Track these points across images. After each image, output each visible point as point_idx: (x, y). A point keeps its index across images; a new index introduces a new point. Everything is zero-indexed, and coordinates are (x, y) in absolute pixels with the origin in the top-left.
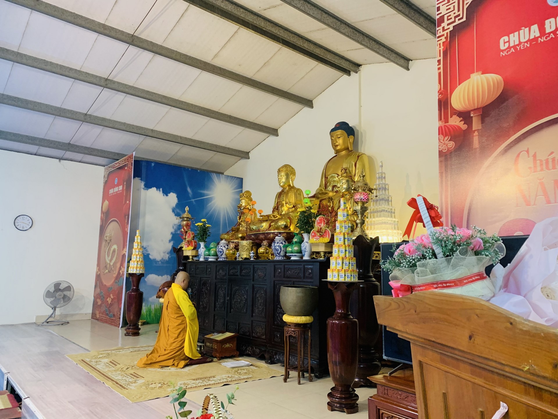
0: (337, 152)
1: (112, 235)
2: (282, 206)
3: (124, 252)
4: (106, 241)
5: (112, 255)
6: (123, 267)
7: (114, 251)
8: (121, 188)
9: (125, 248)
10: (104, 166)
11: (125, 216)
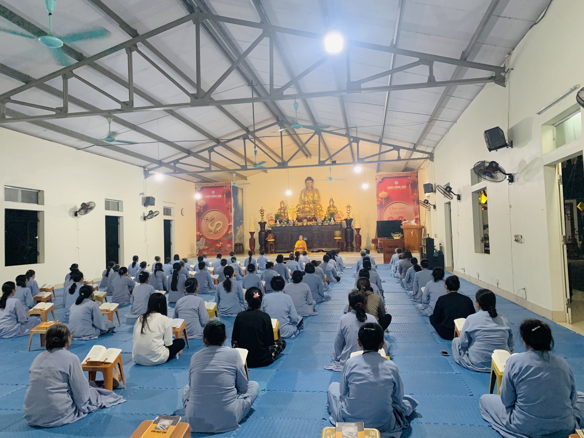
0: (307, 188)
1: (215, 216)
2: (307, 207)
3: (230, 224)
4: (207, 220)
5: (216, 226)
6: (230, 230)
7: (219, 224)
8: (220, 196)
9: (231, 223)
10: (195, 183)
11: (228, 209)
